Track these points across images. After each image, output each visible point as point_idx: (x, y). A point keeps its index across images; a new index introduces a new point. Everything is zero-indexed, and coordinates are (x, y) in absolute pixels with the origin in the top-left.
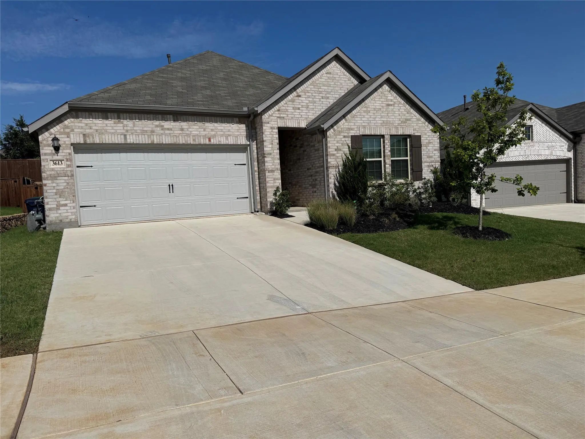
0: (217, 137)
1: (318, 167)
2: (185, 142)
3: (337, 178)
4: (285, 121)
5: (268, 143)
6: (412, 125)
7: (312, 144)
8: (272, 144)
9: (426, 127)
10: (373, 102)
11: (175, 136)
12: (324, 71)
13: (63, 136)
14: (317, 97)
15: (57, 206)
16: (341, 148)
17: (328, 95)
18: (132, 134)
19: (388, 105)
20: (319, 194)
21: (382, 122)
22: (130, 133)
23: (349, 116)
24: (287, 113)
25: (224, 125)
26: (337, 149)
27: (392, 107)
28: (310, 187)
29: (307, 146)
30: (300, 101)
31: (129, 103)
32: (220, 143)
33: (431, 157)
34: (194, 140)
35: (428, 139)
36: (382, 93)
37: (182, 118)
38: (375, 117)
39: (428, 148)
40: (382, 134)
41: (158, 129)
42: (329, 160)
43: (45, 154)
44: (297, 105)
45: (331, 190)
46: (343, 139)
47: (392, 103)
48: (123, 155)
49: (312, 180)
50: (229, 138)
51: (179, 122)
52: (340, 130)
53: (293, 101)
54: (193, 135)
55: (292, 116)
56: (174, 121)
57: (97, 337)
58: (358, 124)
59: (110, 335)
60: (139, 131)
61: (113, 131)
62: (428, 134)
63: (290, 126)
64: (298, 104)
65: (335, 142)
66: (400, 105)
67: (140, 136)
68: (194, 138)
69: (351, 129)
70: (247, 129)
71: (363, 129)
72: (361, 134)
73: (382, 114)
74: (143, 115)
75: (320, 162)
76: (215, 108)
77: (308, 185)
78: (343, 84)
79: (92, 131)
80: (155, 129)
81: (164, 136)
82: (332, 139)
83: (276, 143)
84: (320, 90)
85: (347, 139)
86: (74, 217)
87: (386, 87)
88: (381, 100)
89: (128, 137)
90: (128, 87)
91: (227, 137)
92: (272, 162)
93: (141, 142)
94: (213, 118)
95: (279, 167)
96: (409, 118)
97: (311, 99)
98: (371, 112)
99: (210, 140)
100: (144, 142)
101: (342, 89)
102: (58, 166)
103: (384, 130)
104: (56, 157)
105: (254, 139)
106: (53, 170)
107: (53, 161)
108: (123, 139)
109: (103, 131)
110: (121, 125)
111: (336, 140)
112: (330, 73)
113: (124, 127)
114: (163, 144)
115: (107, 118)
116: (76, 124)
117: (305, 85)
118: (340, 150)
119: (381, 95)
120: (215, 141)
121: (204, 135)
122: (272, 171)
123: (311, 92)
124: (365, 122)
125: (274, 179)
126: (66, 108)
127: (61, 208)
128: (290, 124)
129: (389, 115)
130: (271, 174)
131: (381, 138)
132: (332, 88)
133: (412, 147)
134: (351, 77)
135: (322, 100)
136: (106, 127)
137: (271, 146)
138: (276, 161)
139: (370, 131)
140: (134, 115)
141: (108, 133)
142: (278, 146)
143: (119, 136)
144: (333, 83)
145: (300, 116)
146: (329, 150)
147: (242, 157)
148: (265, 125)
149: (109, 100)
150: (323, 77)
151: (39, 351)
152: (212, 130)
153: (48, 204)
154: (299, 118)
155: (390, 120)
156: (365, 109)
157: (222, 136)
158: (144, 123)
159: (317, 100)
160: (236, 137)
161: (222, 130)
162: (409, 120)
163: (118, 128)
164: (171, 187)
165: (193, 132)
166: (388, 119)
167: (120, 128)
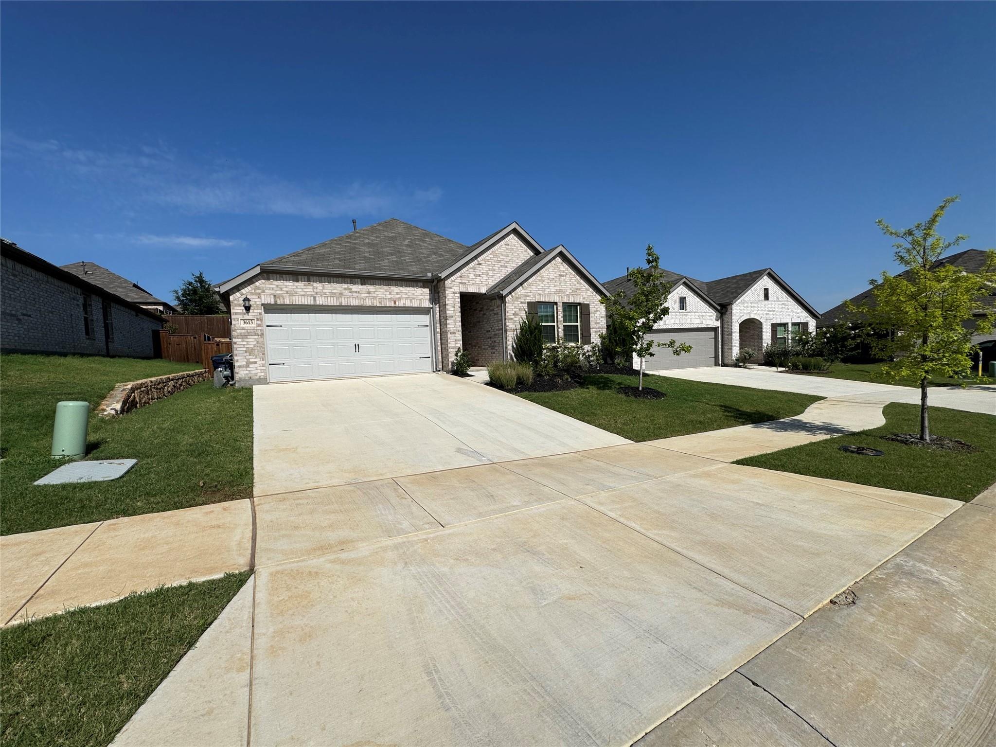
0: (402, 300)
1: (497, 330)
2: (372, 304)
3: (515, 340)
4: (467, 286)
5: (450, 307)
6: (581, 294)
7: (491, 308)
8: (454, 307)
9: (594, 297)
10: (548, 272)
11: (363, 298)
12: (502, 243)
13: (254, 296)
14: (496, 266)
15: (247, 363)
16: (519, 313)
17: (506, 265)
18: (321, 296)
19: (561, 276)
20: (497, 355)
21: (555, 290)
23: (525, 284)
24: (468, 279)
25: (408, 289)
26: (515, 314)
27: (564, 278)
28: (490, 349)
29: (487, 310)
30: (481, 269)
31: (319, 268)
32: (405, 306)
33: (599, 323)
34: (380, 303)
35: (596, 307)
37: (369, 282)
38: (549, 285)
39: (596, 315)
40: (555, 301)
41: (347, 292)
42: (507, 324)
43: (236, 314)
44: (477, 272)
45: (509, 352)
46: (520, 305)
47: (564, 274)
48: (312, 316)
49: (491, 342)
50: (413, 301)
51: (367, 285)
52: (518, 296)
53: (474, 268)
54: (379, 297)
55: (474, 282)
56: (362, 284)
57: (306, 484)
58: (534, 292)
59: (318, 482)
60: (328, 293)
61: (303, 293)
62: (595, 303)
63: (471, 291)
65: (513, 307)
66: (572, 277)
67: (329, 298)
68: (380, 300)
69: (527, 296)
70: (431, 293)
71: (538, 297)
72: (536, 301)
73: (556, 284)
74: (332, 279)
75: (499, 325)
76: (402, 274)
77: (487, 347)
78: (520, 255)
79: (283, 292)
80: (343, 291)
81: (351, 298)
82: (510, 305)
83: (458, 307)
84: (499, 259)
85: (524, 305)
86: (263, 374)
87: (558, 259)
88: (555, 270)
89: (317, 299)
90: (317, 251)
91: (411, 300)
92: (454, 324)
93: (330, 304)
94: (399, 282)
95: (460, 329)
96: (579, 287)
97: (490, 267)
98: (546, 281)
99: (395, 303)
100: (332, 304)
101: (519, 259)
102: (248, 325)
103: (557, 298)
104: (246, 317)
105: (437, 302)
106: (243, 329)
107: (244, 320)
108: (313, 301)
109: (293, 293)
110: (311, 287)
111: (514, 305)
112: (508, 245)
113: (313, 289)
114: (350, 306)
115: (297, 281)
116: (267, 286)
117: (485, 255)
118: (518, 315)
119: (554, 266)
120: (400, 303)
121: (390, 298)
122: (454, 333)
123: (491, 261)
124: (540, 289)
125: (456, 341)
126: (258, 270)
127: (251, 366)
129: (562, 284)
130: (453, 335)
131: (554, 305)
132: (510, 258)
133: (582, 314)
134: (527, 248)
135: (501, 268)
136: (296, 289)
137: (453, 309)
138: (457, 324)
139: (545, 298)
140: (323, 278)
141: (298, 295)
142: (460, 310)
143: (309, 297)
144: (511, 254)
145: (480, 282)
146: (507, 314)
147: (425, 319)
148: (448, 289)
149: (299, 263)
150: (502, 248)
151: (254, 496)
152: (397, 293)
153: (237, 361)
154: (480, 284)
155: (563, 289)
156: (540, 278)
157: (407, 299)
158: (333, 286)
159: (496, 268)
160: (420, 300)
161: (406, 294)
162: (580, 289)
163: (308, 290)
164: (357, 346)
165: (379, 295)
166: (561, 288)
167: (310, 290)
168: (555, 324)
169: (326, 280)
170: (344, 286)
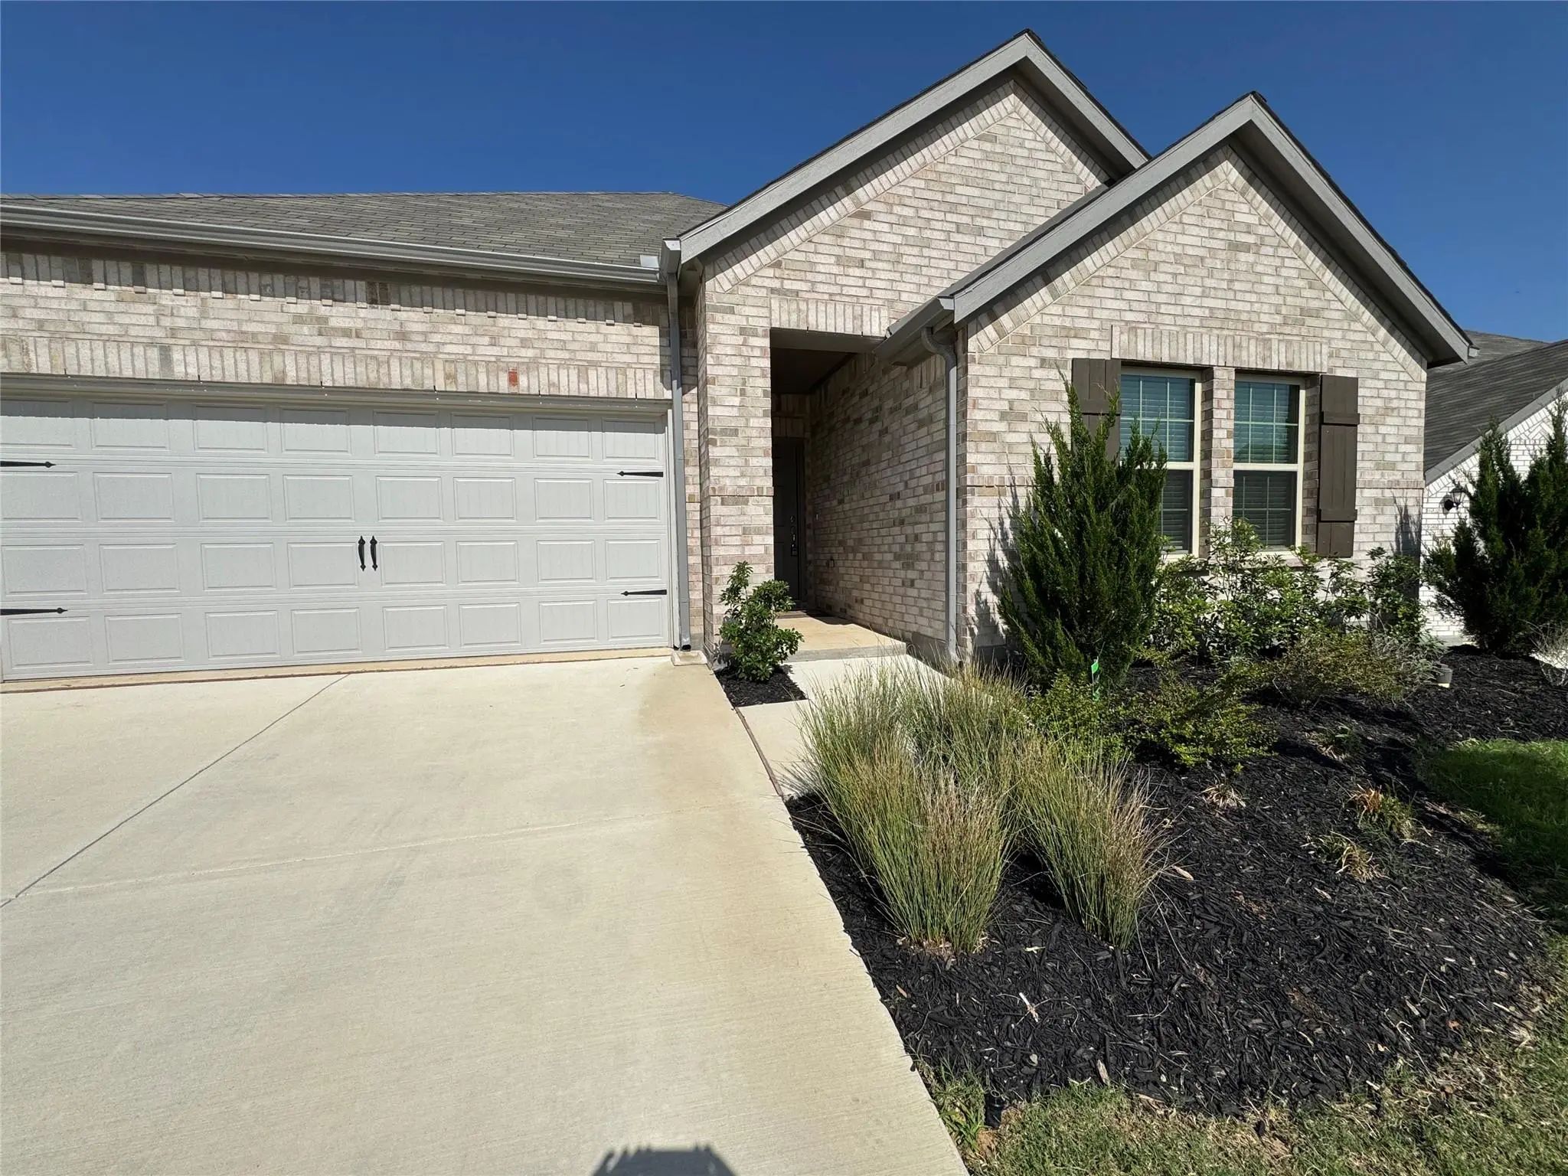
0: (543, 370)
1: (927, 490)
2: (413, 381)
3: (1005, 535)
4: (803, 306)
5: (724, 391)
6: (1326, 333)
7: (910, 401)
8: (743, 393)
9: (1378, 347)
10: (1174, 228)
11: (375, 358)
12: (968, 129)
14: (938, 225)
16: (1027, 408)
17: (979, 221)
18: (195, 344)
19: (1235, 247)
20: (924, 594)
21: (1207, 313)
22: (187, 342)
23: (1066, 276)
24: (810, 276)
25: (572, 325)
26: (1011, 415)
27: (1250, 257)
28: (897, 565)
29: (892, 411)
30: (869, 236)
32: (553, 391)
33: (1392, 466)
34: (450, 377)
35: (1385, 393)
36: (1210, 195)
37: (405, 294)
38: (1177, 289)
39: (1383, 430)
40: (1205, 362)
41: (305, 330)
42: (971, 459)
44: (853, 247)
45: (972, 588)
46: (1037, 373)
47: (1251, 239)
48: (181, 427)
49: (902, 539)
50: (592, 374)
51: (393, 306)
52: (1028, 332)
53: (838, 231)
54: (447, 356)
55: (835, 289)
56: (373, 302)
58: (1105, 314)
60: (224, 335)
61: (111, 330)
62: (1384, 375)
63: (822, 328)
64: (857, 244)
65: (1003, 383)
66: (1282, 252)
67: (229, 354)
68: (450, 368)
69: (1072, 333)
70: (666, 342)
71: (1125, 337)
72: (1116, 355)
73: (1209, 282)
74: (241, 277)
75: (932, 469)
77: (889, 557)
78: (1043, 184)
79: (21, 324)
80: (291, 329)
81: (326, 359)
82: (990, 371)
83: (760, 392)
84: (950, 198)
85: (1054, 373)
87: (1229, 173)
88: (1208, 222)
89: (177, 355)
91: (583, 371)
92: (741, 462)
93: (230, 378)
94: (532, 299)
95: (768, 483)
96: (1314, 304)
97: (912, 232)
98: (1163, 267)
99: (513, 379)
100: (243, 379)
101: (1037, 201)
103: (1214, 347)
105: (688, 380)
108: (157, 363)
109: (69, 328)
110: (150, 309)
111: (1006, 372)
112: (993, 139)
113: (158, 316)
114: (319, 389)
115: (87, 279)
117: (889, 177)
118: (1023, 417)
119: (1209, 202)
120: (534, 382)
121: (493, 359)
122: (739, 499)
123: (915, 203)
124: (1135, 306)
125: (746, 531)
128: (822, 320)
129: (1237, 286)
130: (732, 509)
131: (1192, 383)
132: (998, 196)
133: (1322, 423)
134: (1075, 159)
135: (958, 237)
136: (81, 314)
137: (736, 401)
138: (753, 461)
139: (1157, 347)
140: (203, 274)
141: (89, 337)
142: (767, 404)
143: (139, 350)
144: (1003, 178)
145: (865, 292)
146: (973, 415)
147: (653, 448)
148: (719, 317)
150: (965, 152)
152: (525, 343)
154: (861, 300)
155: (1240, 306)
156: (1139, 254)
157: (563, 364)
158: (246, 306)
159: (937, 235)
160: (622, 370)
161: (563, 345)
162: (1316, 313)
163: (134, 320)
164: (367, 547)
165: (449, 348)
166: (1233, 305)
167: (143, 320)
168: (1195, 466)
169: (218, 282)
170: (292, 308)
